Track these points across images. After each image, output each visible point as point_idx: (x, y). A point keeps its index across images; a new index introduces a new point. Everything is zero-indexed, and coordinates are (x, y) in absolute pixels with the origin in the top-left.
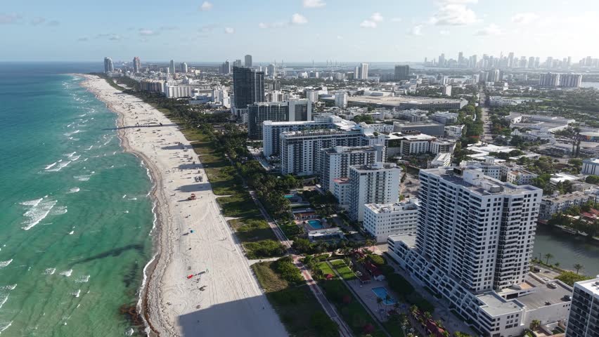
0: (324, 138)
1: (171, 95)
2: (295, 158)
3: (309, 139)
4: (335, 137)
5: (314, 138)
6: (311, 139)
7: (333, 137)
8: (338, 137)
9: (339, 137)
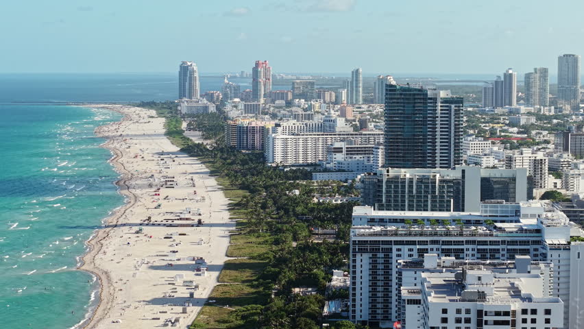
0: (444, 243)
1: (278, 159)
2: (373, 286)
3: (408, 243)
4: (473, 242)
5: (420, 243)
6: (414, 243)
7: (468, 242)
8: (480, 243)
9: (485, 243)
